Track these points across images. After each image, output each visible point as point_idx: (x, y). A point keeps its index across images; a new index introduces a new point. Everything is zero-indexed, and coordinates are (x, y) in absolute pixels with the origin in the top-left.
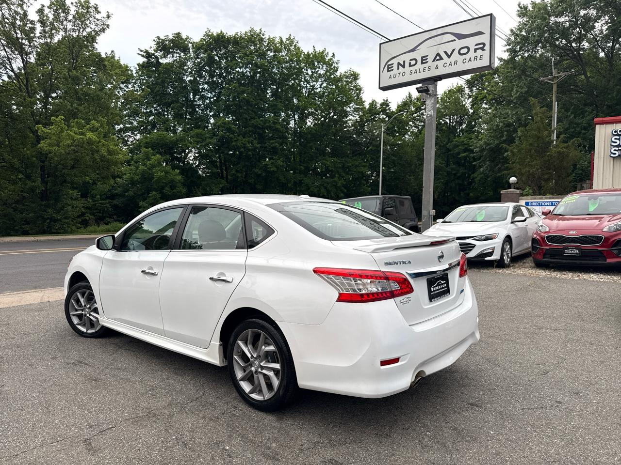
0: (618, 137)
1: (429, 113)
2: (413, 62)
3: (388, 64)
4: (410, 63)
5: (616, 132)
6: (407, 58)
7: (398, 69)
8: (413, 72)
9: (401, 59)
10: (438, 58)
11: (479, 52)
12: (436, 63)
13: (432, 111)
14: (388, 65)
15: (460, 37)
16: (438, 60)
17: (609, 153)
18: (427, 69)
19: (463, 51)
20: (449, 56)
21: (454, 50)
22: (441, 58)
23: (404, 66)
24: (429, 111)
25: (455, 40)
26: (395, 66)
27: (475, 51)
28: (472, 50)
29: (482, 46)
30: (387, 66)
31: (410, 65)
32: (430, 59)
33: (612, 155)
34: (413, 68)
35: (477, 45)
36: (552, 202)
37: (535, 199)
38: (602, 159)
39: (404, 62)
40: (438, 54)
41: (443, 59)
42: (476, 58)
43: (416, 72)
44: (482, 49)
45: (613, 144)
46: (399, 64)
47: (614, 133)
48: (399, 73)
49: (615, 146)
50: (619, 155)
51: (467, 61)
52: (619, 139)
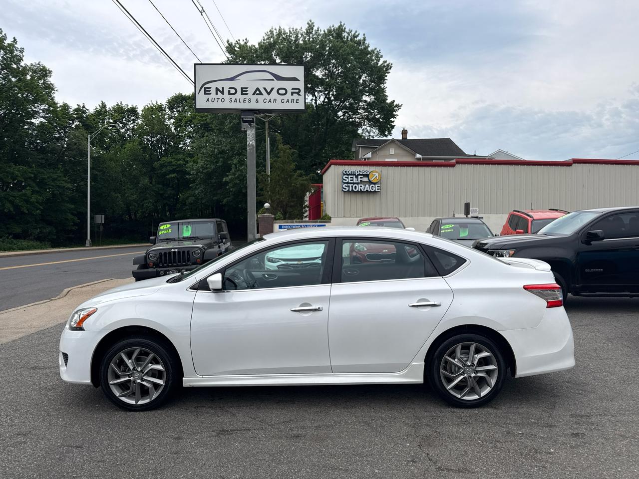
0: (347, 176)
1: (251, 143)
2: (233, 91)
3: (206, 86)
4: (229, 91)
5: (346, 172)
6: (227, 85)
7: (217, 94)
8: (233, 101)
9: (220, 85)
10: (258, 92)
11: (295, 96)
12: (256, 97)
13: (253, 141)
14: (205, 88)
15: (279, 78)
16: (257, 94)
17: (341, 188)
18: (247, 100)
19: (281, 92)
20: (269, 94)
21: (272, 89)
22: (261, 94)
23: (223, 93)
24: (251, 141)
25: (273, 80)
26: (213, 91)
27: (292, 95)
28: (289, 93)
29: (297, 91)
30: (203, 88)
31: (230, 93)
32: (251, 91)
33: (344, 190)
34: (233, 97)
35: (293, 89)
36: (301, 225)
37: (287, 223)
38: (337, 192)
39: (223, 88)
40: (258, 89)
41: (262, 95)
42: (293, 101)
43: (236, 100)
44: (298, 93)
45: (344, 181)
46: (217, 89)
47: (344, 172)
48: (218, 99)
49: (345, 183)
50: (349, 190)
51: (286, 101)
52: (348, 178)
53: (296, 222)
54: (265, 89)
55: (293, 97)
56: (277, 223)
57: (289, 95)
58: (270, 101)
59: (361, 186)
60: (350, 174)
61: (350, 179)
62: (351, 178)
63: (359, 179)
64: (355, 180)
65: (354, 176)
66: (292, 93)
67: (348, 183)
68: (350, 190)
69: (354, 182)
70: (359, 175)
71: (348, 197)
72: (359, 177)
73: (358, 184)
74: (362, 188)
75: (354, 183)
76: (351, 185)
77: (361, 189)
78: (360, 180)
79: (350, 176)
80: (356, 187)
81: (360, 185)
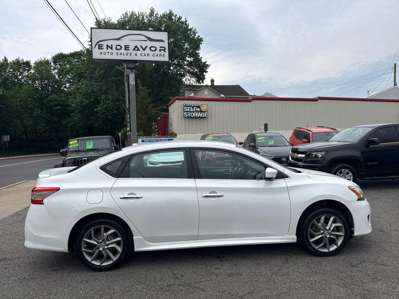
0: (187, 107)
1: (132, 83)
2: (119, 47)
3: (99, 43)
4: (116, 48)
5: (186, 104)
7: (107, 49)
9: (110, 43)
10: (136, 49)
11: (162, 52)
12: (135, 52)
13: (134, 82)
14: (99, 45)
15: (151, 40)
16: (136, 50)
18: (129, 54)
19: (153, 49)
20: (144, 50)
21: (146, 47)
22: (138, 50)
23: (112, 48)
24: (132, 82)
26: (105, 47)
27: (160, 51)
28: (158, 50)
29: (164, 49)
30: (97, 45)
31: (116, 49)
32: (131, 48)
33: (185, 116)
34: (119, 52)
35: (160, 47)
36: (157, 140)
37: (147, 138)
39: (112, 45)
40: (136, 47)
41: (139, 50)
42: (160, 55)
44: (164, 50)
45: (185, 110)
46: (108, 46)
49: (185, 112)
50: (188, 116)
51: (156, 55)
52: (187, 108)
53: (154, 137)
54: (141, 47)
55: (160, 53)
56: (141, 138)
59: (196, 114)
60: (188, 106)
61: (188, 109)
62: (189, 108)
63: (194, 109)
64: (192, 110)
65: (191, 107)
66: (160, 50)
67: (187, 112)
68: (189, 116)
69: (191, 111)
70: (194, 106)
71: (187, 121)
72: (194, 108)
73: (193, 112)
74: (196, 115)
75: (191, 112)
76: (189, 113)
77: (195, 116)
78: (195, 110)
79: (188, 107)
80: (192, 114)
81: (195, 113)
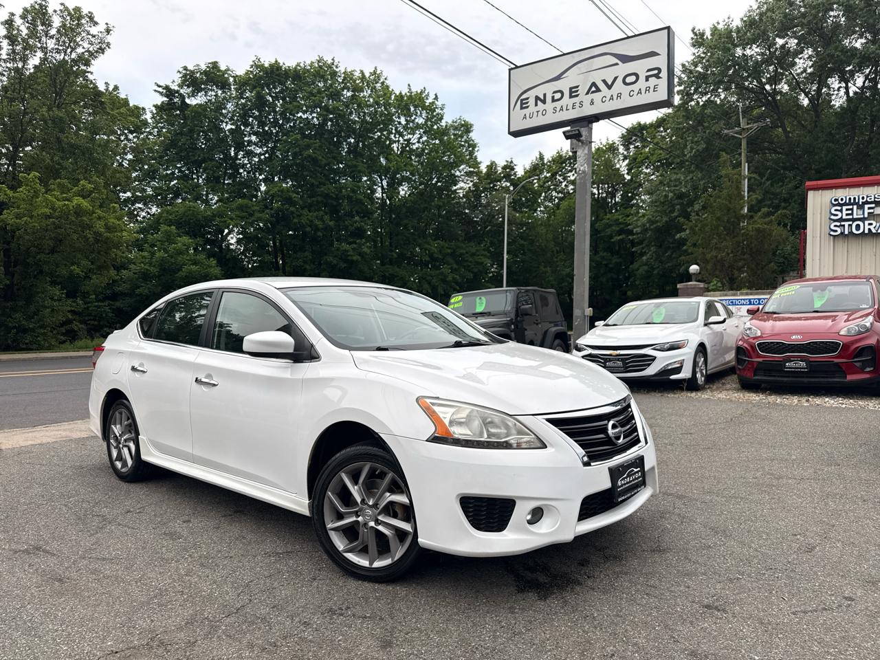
0: (839, 208)
1: (582, 168)
2: (558, 96)
3: (522, 98)
4: (553, 97)
5: (836, 200)
6: (549, 89)
7: (536, 105)
8: (558, 110)
9: (539, 92)
10: (593, 89)
11: (653, 81)
12: (590, 96)
13: (586, 165)
14: (522, 100)
15: (625, 59)
16: (593, 92)
17: (828, 230)
18: (578, 105)
19: (629, 80)
20: (609, 87)
21: (616, 78)
22: (598, 90)
23: (544, 102)
24: (582, 166)
25: (617, 64)
26: (532, 101)
27: (647, 80)
28: (642, 78)
29: (656, 72)
30: (519, 101)
31: (554, 100)
32: (582, 90)
33: (832, 233)
34: (558, 105)
35: (649, 70)
36: (750, 299)
37: (726, 295)
38: (818, 238)
39: (545, 95)
40: (594, 84)
41: (600, 91)
42: (648, 89)
43: (562, 109)
44: (657, 76)
45: (833, 217)
46: (537, 98)
47: (833, 202)
48: (538, 112)
49: (835, 221)
50: (842, 233)
51: (636, 93)
52: (841, 211)
53: (742, 294)
54: (604, 81)
55: (648, 84)
57: (642, 83)
58: (612, 98)
59: (870, 224)
60: (845, 204)
61: (845, 212)
62: (847, 210)
63: (867, 211)
64: (857, 213)
65: (855, 207)
66: (647, 78)
67: (841, 220)
68: (846, 232)
69: (855, 216)
70: (867, 203)
71: (842, 246)
72: (866, 206)
73: (863, 220)
74: (871, 227)
75: (854, 220)
76: (846, 224)
77: (869, 229)
78: (869, 213)
79: (844, 208)
80: (858, 227)
81: (867, 223)
